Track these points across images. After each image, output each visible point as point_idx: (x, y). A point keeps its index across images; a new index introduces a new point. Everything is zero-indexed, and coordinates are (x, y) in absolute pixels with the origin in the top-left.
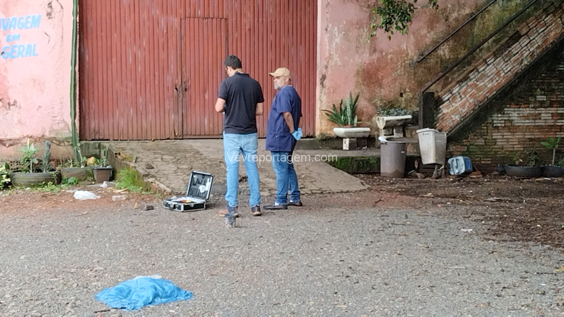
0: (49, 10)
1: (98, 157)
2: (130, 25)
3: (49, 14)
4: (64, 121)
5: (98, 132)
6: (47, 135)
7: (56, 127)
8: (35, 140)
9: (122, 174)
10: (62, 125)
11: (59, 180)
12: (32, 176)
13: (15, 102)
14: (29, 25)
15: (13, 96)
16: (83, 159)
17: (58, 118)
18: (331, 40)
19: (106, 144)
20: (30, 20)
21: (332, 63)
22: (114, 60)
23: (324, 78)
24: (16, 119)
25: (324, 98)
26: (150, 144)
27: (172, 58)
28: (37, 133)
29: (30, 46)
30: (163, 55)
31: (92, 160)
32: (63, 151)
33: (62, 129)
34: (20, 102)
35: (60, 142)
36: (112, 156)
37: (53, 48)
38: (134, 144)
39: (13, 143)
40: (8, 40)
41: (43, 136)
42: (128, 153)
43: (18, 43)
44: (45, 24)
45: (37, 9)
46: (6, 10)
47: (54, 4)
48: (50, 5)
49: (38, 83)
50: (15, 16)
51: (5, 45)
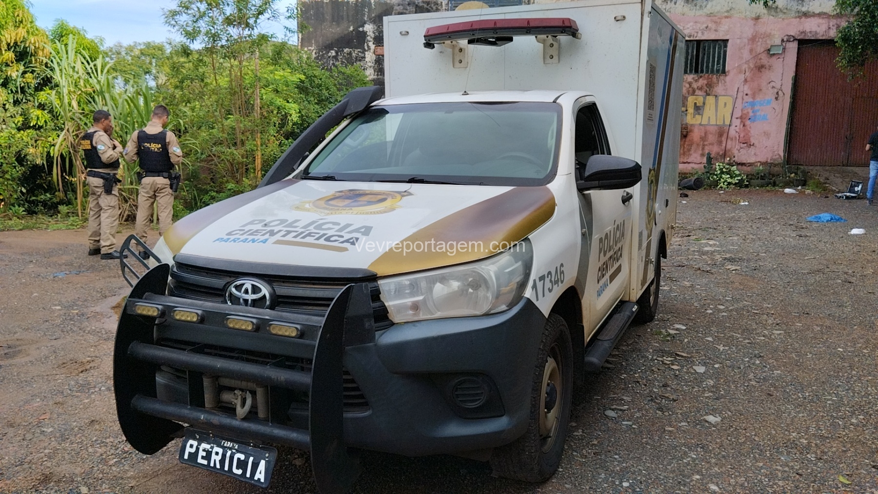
0: (776, 96)
1: (796, 174)
2: (822, 102)
3: (776, 98)
4: (779, 155)
5: (798, 161)
6: (769, 161)
7: (774, 157)
8: (762, 164)
9: (810, 182)
10: (777, 156)
11: (774, 184)
12: (759, 181)
13: (754, 144)
14: (765, 104)
15: (753, 141)
16: (788, 174)
17: (776, 153)
19: (802, 167)
20: (766, 102)
22: (810, 122)
24: (753, 153)
26: (827, 168)
27: (846, 121)
28: (763, 160)
29: (764, 115)
30: (840, 119)
31: (793, 175)
32: (777, 170)
33: (778, 158)
34: (756, 143)
35: (775, 165)
36: (805, 173)
37: (777, 116)
38: (818, 168)
39: (751, 164)
40: (753, 112)
41: (767, 162)
42: (814, 172)
43: (758, 114)
44: (775, 104)
45: (770, 95)
46: (754, 97)
47: (780, 93)
48: (777, 93)
49: (767, 134)
50: (758, 99)
51: (751, 114)
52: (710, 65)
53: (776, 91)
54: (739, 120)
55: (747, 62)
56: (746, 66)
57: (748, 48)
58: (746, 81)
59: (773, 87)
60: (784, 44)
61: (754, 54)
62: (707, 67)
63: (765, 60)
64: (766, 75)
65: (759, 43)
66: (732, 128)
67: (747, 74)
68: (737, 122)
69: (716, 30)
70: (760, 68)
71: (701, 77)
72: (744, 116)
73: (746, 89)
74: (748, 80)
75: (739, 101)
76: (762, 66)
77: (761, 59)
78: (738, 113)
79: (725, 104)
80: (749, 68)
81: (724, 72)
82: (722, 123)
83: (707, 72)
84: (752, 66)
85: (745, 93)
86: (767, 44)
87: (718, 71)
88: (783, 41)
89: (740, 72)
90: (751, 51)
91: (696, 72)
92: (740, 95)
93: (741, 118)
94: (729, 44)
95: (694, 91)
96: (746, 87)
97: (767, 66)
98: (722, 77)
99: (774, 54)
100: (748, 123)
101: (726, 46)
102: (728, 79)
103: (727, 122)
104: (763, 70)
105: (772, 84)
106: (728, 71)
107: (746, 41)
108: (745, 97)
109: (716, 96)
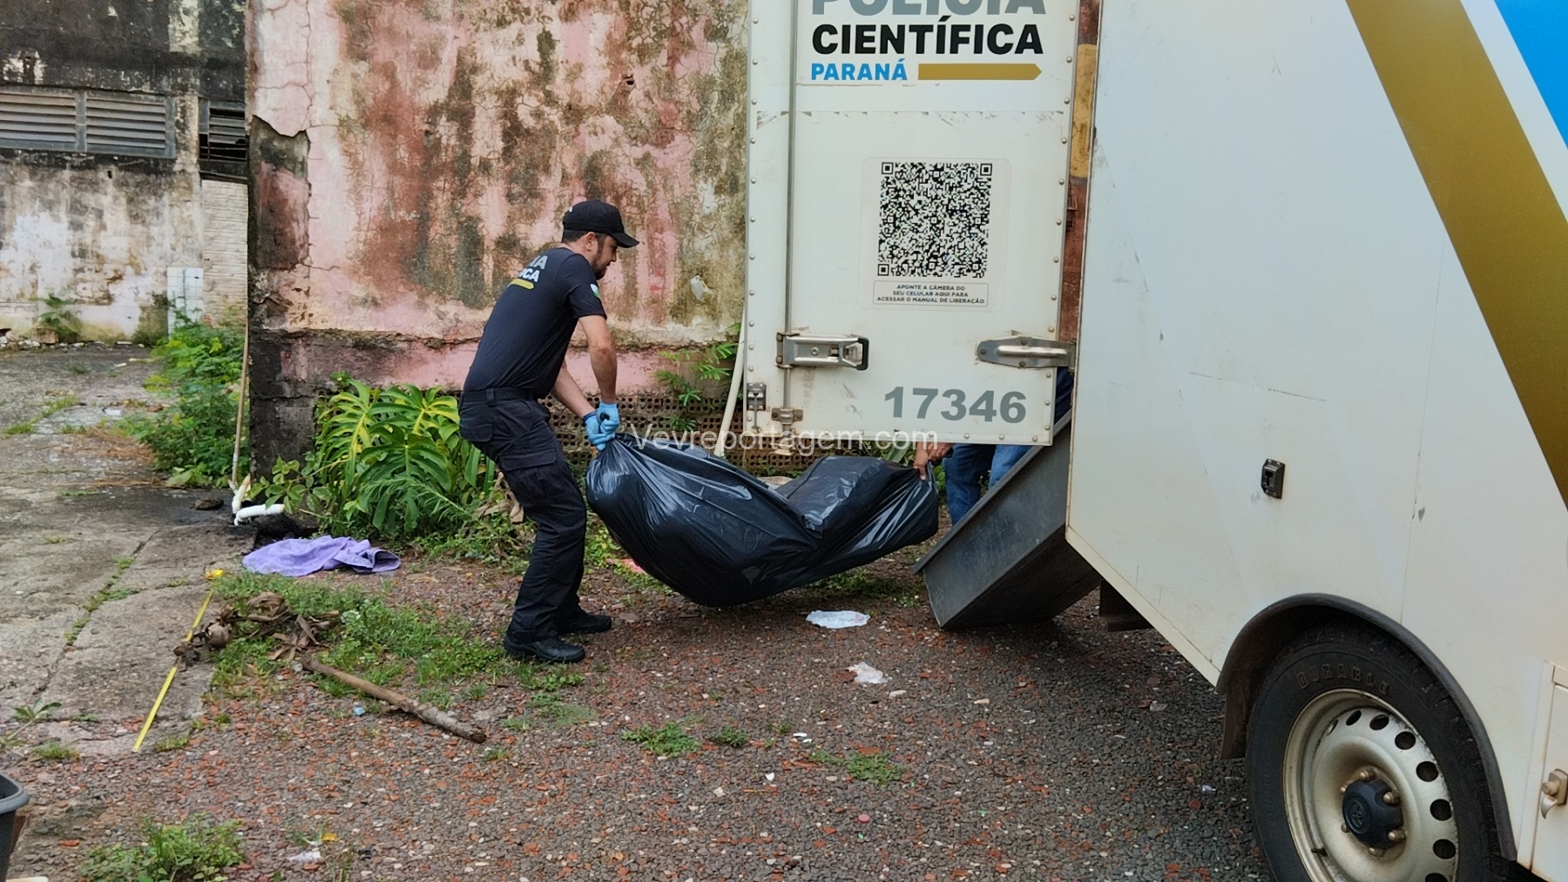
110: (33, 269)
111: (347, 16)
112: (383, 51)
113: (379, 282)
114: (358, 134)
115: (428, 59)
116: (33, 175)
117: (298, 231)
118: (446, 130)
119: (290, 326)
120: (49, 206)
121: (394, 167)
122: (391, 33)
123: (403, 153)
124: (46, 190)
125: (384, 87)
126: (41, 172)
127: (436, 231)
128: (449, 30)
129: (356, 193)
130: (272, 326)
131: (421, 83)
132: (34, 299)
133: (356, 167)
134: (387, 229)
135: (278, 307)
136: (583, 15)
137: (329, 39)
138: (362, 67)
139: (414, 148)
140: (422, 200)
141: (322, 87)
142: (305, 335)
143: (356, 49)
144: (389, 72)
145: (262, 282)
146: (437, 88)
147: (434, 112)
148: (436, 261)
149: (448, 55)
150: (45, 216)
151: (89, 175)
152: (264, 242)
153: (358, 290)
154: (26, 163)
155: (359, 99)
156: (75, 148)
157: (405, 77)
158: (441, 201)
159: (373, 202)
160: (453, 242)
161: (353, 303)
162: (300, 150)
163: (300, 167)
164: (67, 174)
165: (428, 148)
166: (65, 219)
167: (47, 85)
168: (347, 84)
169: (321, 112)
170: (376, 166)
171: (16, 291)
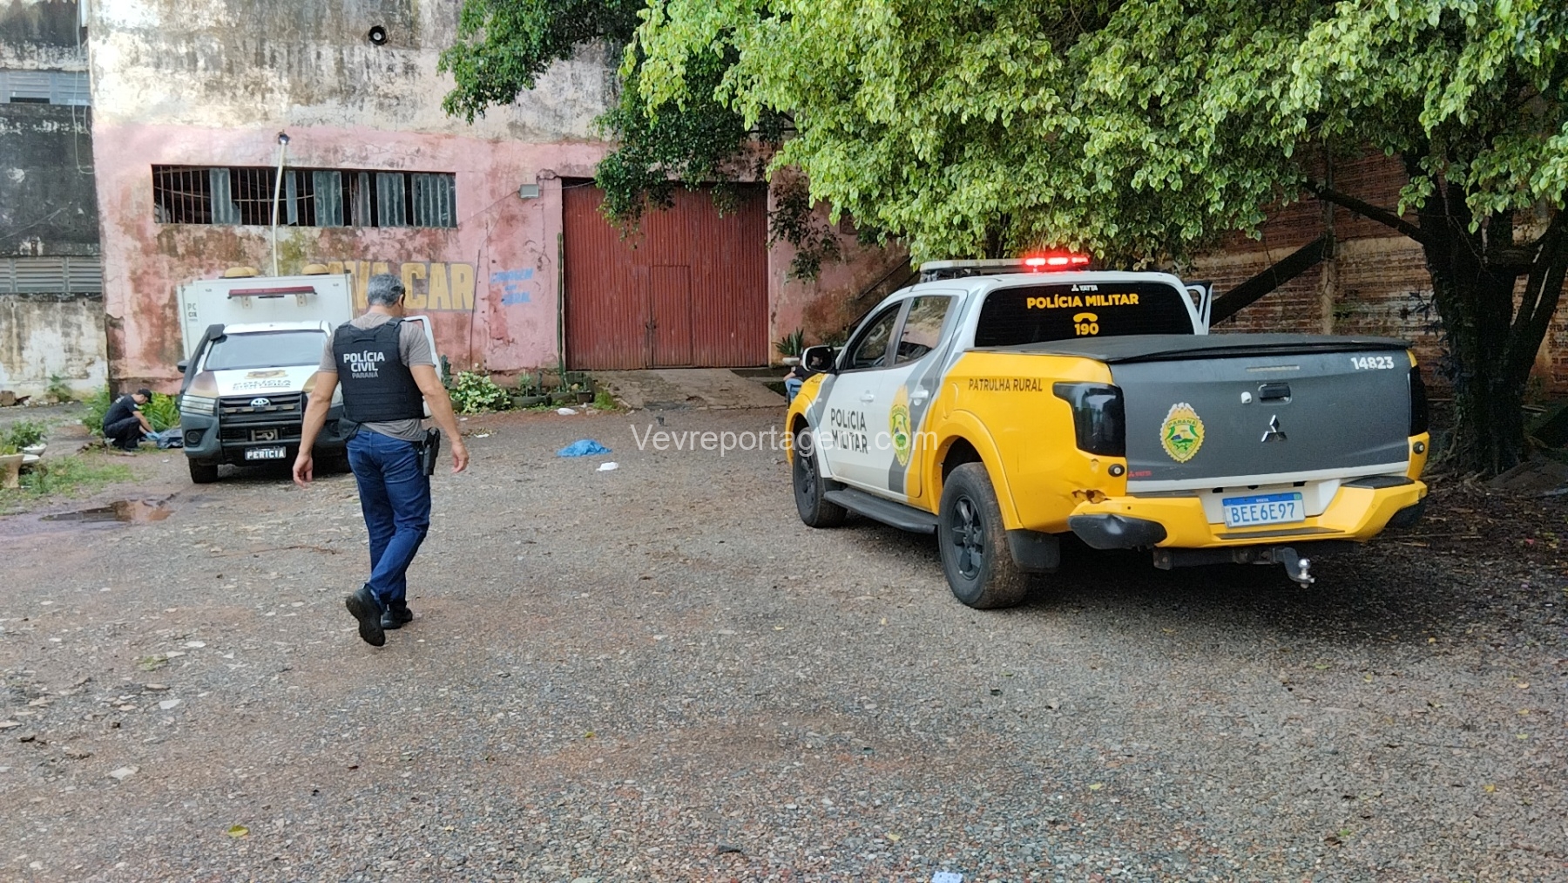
0: (539, 264)
1: (581, 384)
2: (606, 274)
3: (539, 267)
4: (553, 355)
5: (581, 364)
6: (540, 366)
7: (547, 360)
8: (530, 371)
9: (599, 396)
10: (552, 358)
11: (549, 402)
12: (527, 398)
13: (513, 340)
14: (523, 277)
15: (511, 335)
16: (568, 385)
17: (548, 352)
18: (779, 282)
19: (587, 373)
20: (524, 273)
21: (781, 302)
22: (594, 303)
23: (774, 315)
24: (514, 354)
25: (775, 332)
26: (624, 373)
27: (643, 300)
28: (532, 365)
29: (524, 294)
30: (635, 299)
31: (576, 386)
32: (552, 379)
33: (552, 361)
34: (517, 337)
35: (550, 373)
36: (592, 382)
37: (543, 294)
38: (610, 373)
39: (513, 373)
40: (507, 289)
41: (536, 367)
42: (605, 379)
43: (515, 291)
44: (537, 276)
45: (529, 263)
46: (505, 264)
47: (544, 259)
48: (540, 260)
49: (531, 324)
50: (512, 269)
51: (504, 293)
52: (431, 212)
53: (537, 256)
54: (487, 303)
55: (489, 210)
56: (488, 216)
57: (487, 187)
58: (489, 240)
59: (532, 250)
60: (541, 183)
61: (498, 198)
62: (427, 216)
63: (515, 209)
64: (520, 231)
65: (503, 181)
66: (478, 315)
67: (490, 228)
68: (483, 306)
69: (433, 157)
70: (510, 220)
71: (418, 232)
72: (494, 296)
73: (492, 252)
74: (494, 237)
75: (483, 270)
76: (513, 218)
77: (508, 206)
78: (483, 292)
79: (462, 276)
80: (493, 219)
81: (454, 224)
82: (460, 307)
83: (428, 224)
84: (497, 217)
85: (491, 258)
86: (515, 182)
87: (444, 223)
88: (538, 178)
89: (480, 226)
90: (493, 192)
91: (410, 222)
92: (484, 261)
93: (490, 298)
94: (457, 179)
95: (409, 256)
96: (492, 249)
97: (519, 217)
98: (452, 233)
99: (527, 199)
100: (501, 306)
101: (452, 183)
102: (461, 234)
103: (469, 306)
104: (514, 222)
105: (531, 245)
106: (461, 224)
107: (482, 175)
108: (492, 265)
109: (446, 264)
110: (42, 361)
111: (134, 280)
112: (146, 290)
113: (149, 361)
114: (140, 316)
115: (161, 291)
116: (39, 307)
117: (122, 347)
118: (168, 312)
119: (121, 377)
120: (50, 324)
121: (152, 325)
122: (149, 284)
123: (155, 320)
124: (48, 315)
125: (147, 300)
126: (44, 305)
127: (167, 344)
128: (167, 281)
129: (140, 334)
130: (115, 377)
131: (159, 298)
132: (44, 378)
133: (140, 326)
134: (151, 344)
135: (117, 371)
136: (213, 272)
137: (128, 288)
138: (140, 295)
139: (158, 319)
140: (162, 335)
141: (127, 303)
142: (126, 379)
143: (137, 290)
144: (148, 296)
145: (112, 363)
146: (165, 299)
147: (164, 307)
148: (168, 353)
149: (168, 289)
150: (48, 330)
151: (72, 305)
152: (112, 351)
153: (143, 364)
154: (35, 300)
155: (139, 305)
156: (63, 290)
157: (154, 297)
158: (168, 334)
159: (146, 337)
160: (173, 347)
161: (141, 368)
162: (121, 322)
163: (121, 328)
164: (59, 305)
165: (163, 318)
166: (59, 331)
167: (46, 255)
168: (135, 301)
169: (128, 310)
170: (146, 325)
171: (33, 374)
